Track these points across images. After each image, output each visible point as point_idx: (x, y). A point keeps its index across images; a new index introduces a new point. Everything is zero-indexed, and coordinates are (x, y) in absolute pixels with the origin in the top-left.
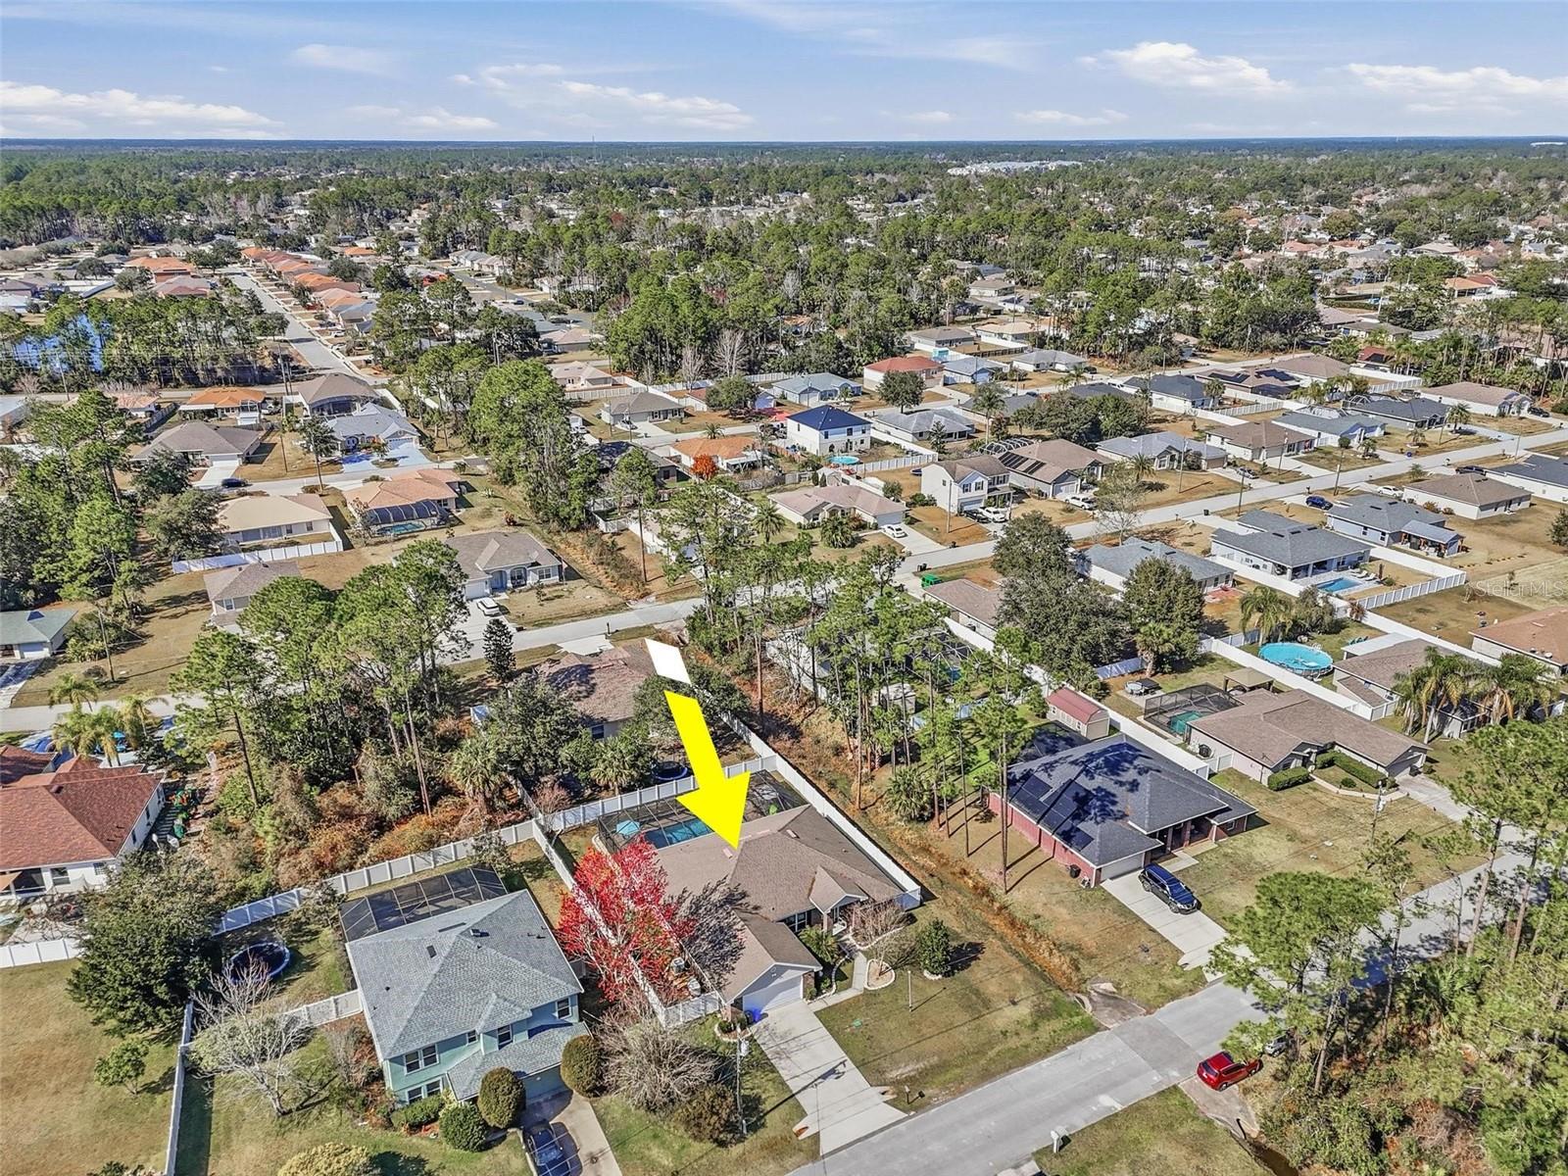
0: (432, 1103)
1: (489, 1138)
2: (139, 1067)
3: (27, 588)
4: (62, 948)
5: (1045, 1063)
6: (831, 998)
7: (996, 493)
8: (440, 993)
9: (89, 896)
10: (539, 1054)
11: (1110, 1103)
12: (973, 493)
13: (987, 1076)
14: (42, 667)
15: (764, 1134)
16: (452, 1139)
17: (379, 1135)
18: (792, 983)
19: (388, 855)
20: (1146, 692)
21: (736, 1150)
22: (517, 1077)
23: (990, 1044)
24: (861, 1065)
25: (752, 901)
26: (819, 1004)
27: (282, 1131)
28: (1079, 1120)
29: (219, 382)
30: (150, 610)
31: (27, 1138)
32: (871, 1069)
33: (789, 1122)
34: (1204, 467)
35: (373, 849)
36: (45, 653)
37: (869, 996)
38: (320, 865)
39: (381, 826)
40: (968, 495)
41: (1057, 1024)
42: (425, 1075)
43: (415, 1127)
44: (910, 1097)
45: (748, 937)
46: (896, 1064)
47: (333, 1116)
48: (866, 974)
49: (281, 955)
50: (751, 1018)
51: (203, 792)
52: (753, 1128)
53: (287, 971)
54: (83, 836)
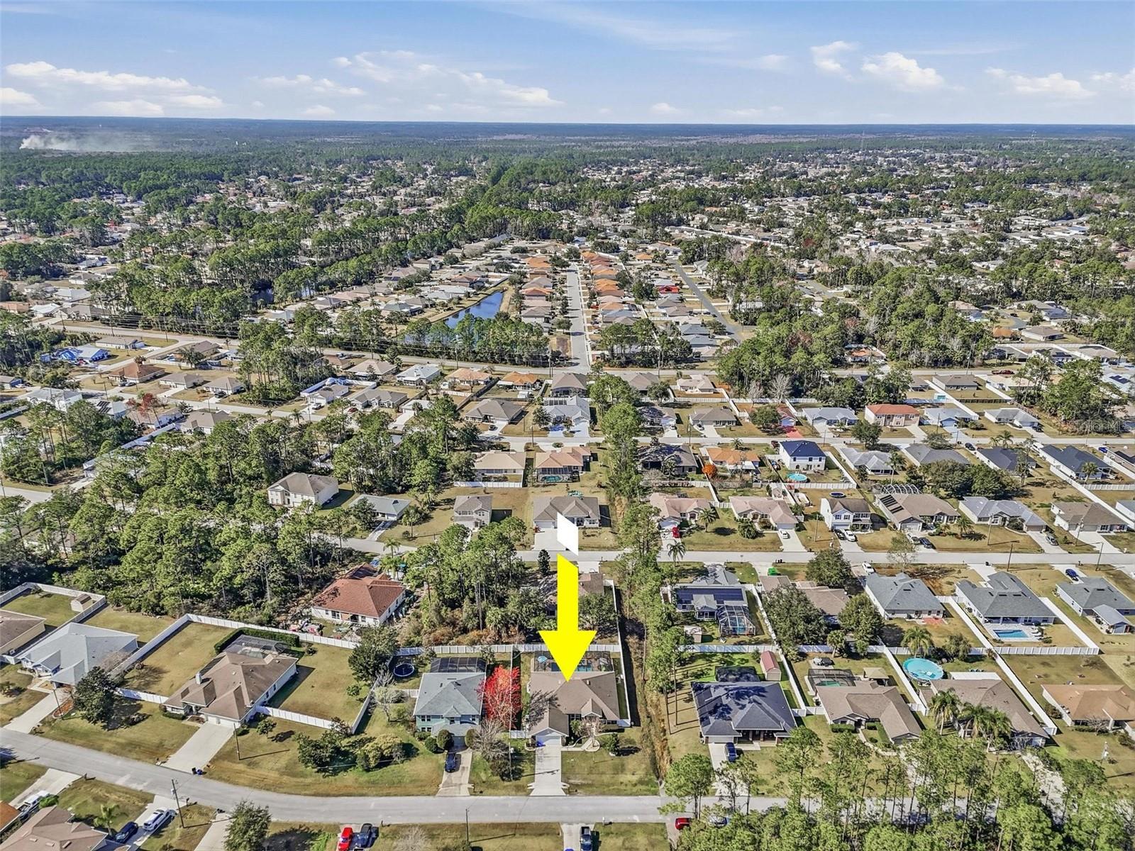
0: (427, 733)
1: (437, 751)
2: (357, 693)
3: (399, 485)
4: (350, 644)
5: (626, 798)
6: (571, 748)
7: (859, 523)
8: (437, 700)
9: (369, 628)
10: (460, 730)
11: (637, 819)
12: (842, 521)
13: (603, 794)
14: (393, 524)
15: (517, 782)
16: (426, 745)
17: (411, 737)
18: (557, 738)
19: (459, 643)
20: (822, 664)
21: (506, 783)
22: (450, 735)
23: (613, 785)
24: (563, 773)
25: (558, 702)
26: (565, 749)
27: (387, 726)
28: (620, 819)
29: (524, 364)
30: (437, 504)
31: (327, 703)
32: (565, 777)
33: (528, 782)
34: (1025, 529)
35: (455, 640)
36: (394, 519)
37: (585, 752)
38: (436, 640)
39: (465, 631)
40: (838, 521)
41: (643, 787)
42: (426, 724)
43: (421, 739)
44: (571, 790)
45: (546, 715)
46: (576, 778)
47: (402, 727)
48: (589, 746)
49: (411, 670)
50: (539, 744)
51: (418, 597)
52: (516, 779)
53: (411, 676)
54: (373, 607)
